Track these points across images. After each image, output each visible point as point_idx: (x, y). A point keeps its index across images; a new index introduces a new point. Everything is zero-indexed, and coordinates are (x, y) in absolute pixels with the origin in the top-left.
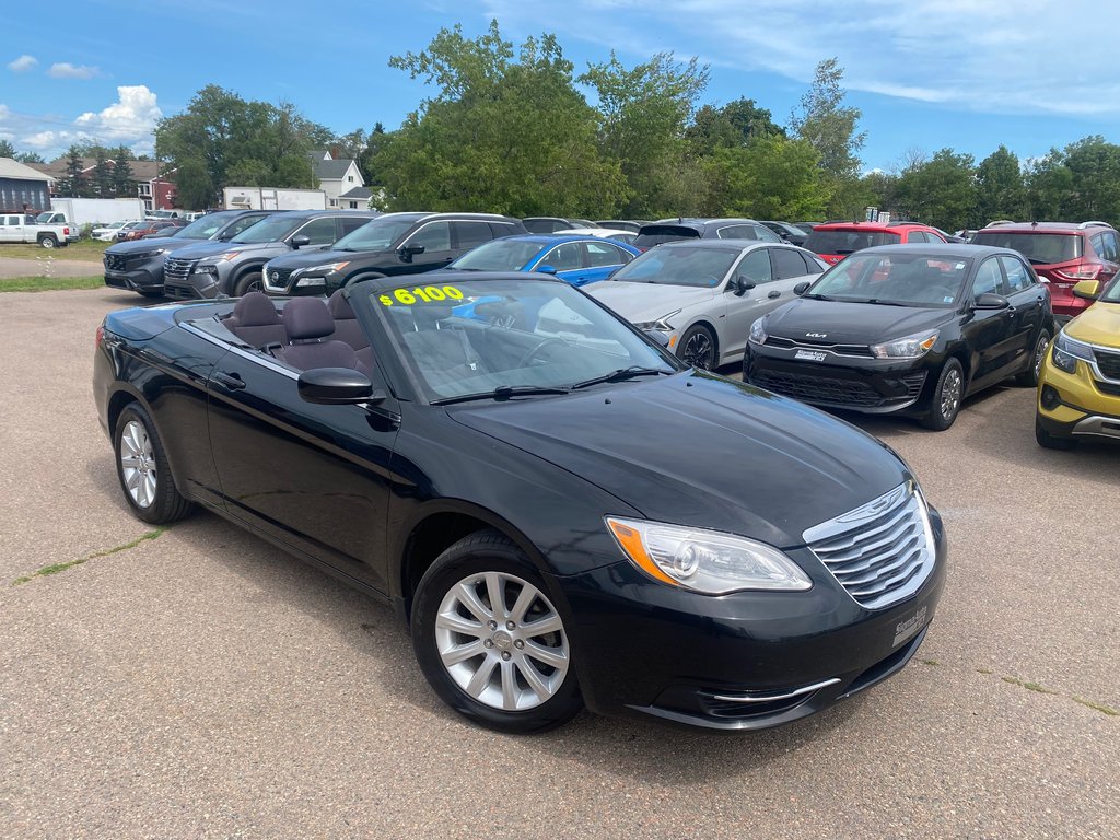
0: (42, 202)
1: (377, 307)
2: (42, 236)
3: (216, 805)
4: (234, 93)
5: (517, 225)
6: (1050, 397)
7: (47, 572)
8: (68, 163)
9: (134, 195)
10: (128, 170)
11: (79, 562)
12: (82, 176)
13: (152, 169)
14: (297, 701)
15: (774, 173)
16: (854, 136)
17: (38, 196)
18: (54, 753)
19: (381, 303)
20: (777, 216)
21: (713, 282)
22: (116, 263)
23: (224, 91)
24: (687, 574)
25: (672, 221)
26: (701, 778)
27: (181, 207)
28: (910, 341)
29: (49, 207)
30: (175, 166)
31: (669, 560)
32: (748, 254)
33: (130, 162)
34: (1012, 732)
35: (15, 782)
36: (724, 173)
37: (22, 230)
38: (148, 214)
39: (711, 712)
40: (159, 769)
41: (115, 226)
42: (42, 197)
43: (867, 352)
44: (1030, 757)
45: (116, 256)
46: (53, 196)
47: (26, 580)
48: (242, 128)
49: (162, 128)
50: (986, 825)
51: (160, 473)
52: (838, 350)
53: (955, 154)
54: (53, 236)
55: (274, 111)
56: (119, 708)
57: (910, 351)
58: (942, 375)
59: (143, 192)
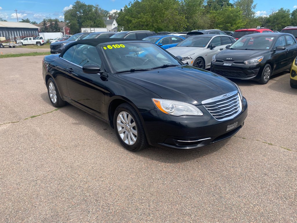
0: (37, 34)
1: (102, 50)
2: (37, 43)
3: (64, 164)
4: (83, 3)
5: (154, 33)
6: (293, 73)
7: (32, 117)
8: (43, 24)
9: (60, 31)
10: (58, 25)
11: (39, 115)
12: (47, 27)
13: (64, 24)
14: (85, 144)
15: (229, 17)
16: (253, 5)
17: (36, 32)
18: (30, 153)
19: (104, 49)
20: (230, 29)
21: (204, 46)
22: (53, 48)
23: (81, 2)
24: (171, 111)
25: (196, 30)
26: (178, 161)
27: (71, 34)
28: (255, 59)
29: (39, 35)
30: (69, 23)
31: (167, 108)
32: (214, 38)
33: (58, 23)
34: (261, 154)
35: (21, 159)
36: (214, 18)
37: (32, 41)
38: (63, 36)
39: (177, 145)
40: (53, 157)
41: (55, 40)
42: (37, 33)
43: (243, 63)
44: (264, 159)
45: (53, 46)
46: (40, 32)
47: (27, 119)
48: (86, 12)
49: (66, 13)
50: (247, 173)
51: (57, 95)
52: (235, 62)
53: (284, 9)
54: (40, 42)
55: (94, 7)
56: (45, 145)
57: (255, 62)
58: (264, 69)
59: (62, 31)
